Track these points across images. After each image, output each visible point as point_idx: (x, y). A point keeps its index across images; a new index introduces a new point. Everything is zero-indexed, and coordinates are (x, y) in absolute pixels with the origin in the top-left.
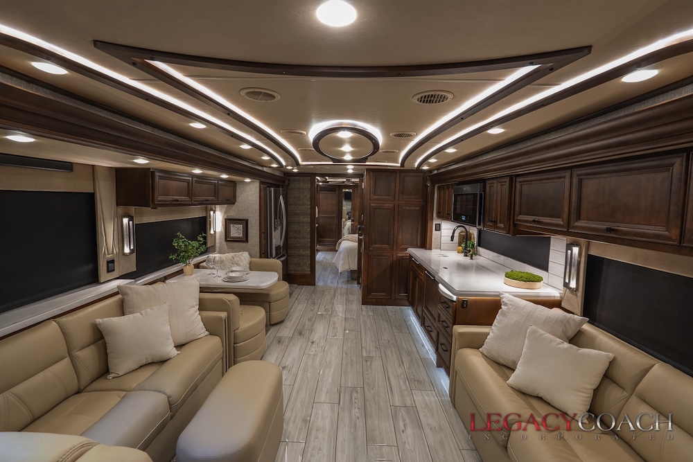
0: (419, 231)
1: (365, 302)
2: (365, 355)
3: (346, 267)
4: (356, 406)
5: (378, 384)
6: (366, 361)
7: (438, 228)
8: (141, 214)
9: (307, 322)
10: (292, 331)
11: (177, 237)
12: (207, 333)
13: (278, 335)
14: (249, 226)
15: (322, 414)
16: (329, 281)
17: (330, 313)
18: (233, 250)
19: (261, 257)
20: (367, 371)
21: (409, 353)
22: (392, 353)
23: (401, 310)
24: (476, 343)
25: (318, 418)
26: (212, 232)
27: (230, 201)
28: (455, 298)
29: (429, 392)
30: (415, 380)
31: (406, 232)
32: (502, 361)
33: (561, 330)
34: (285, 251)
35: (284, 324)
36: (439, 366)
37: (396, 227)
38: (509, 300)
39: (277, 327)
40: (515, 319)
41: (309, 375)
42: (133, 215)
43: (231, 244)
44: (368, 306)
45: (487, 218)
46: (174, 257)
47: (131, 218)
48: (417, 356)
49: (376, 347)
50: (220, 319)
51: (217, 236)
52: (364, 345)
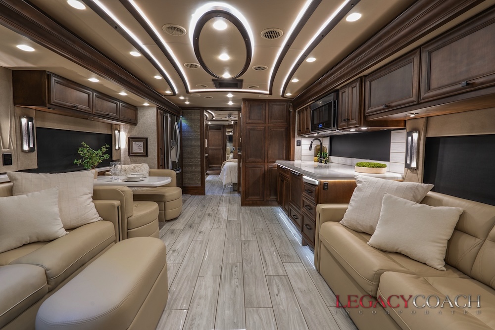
0: (285, 147)
1: (244, 204)
2: (243, 239)
3: (229, 181)
4: (236, 277)
5: (255, 260)
6: (245, 244)
7: (299, 144)
8: (43, 119)
9: (197, 219)
10: (184, 225)
11: (82, 146)
12: (100, 218)
13: (172, 228)
14: (149, 143)
15: (205, 285)
16: (216, 192)
17: (216, 212)
18: (135, 162)
19: (159, 168)
20: (245, 250)
21: (279, 237)
22: (266, 238)
23: (272, 209)
24: (337, 217)
25: (201, 289)
26: (117, 148)
27: (132, 122)
28: (317, 183)
29: (298, 264)
30: (285, 256)
31: (274, 148)
32: (360, 228)
33: (412, 195)
34: (180, 166)
35: (177, 220)
36: (304, 244)
37: (267, 145)
38: (363, 179)
39: (171, 223)
40: (370, 191)
41: (195, 255)
42: (34, 117)
43: (134, 158)
44: (246, 207)
45: (340, 119)
46: (79, 162)
47: (30, 119)
48: (286, 238)
49: (253, 234)
50: (113, 206)
51: (122, 152)
52: (242, 232)
